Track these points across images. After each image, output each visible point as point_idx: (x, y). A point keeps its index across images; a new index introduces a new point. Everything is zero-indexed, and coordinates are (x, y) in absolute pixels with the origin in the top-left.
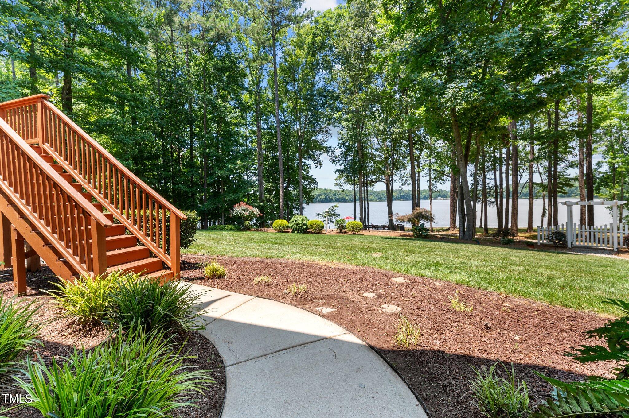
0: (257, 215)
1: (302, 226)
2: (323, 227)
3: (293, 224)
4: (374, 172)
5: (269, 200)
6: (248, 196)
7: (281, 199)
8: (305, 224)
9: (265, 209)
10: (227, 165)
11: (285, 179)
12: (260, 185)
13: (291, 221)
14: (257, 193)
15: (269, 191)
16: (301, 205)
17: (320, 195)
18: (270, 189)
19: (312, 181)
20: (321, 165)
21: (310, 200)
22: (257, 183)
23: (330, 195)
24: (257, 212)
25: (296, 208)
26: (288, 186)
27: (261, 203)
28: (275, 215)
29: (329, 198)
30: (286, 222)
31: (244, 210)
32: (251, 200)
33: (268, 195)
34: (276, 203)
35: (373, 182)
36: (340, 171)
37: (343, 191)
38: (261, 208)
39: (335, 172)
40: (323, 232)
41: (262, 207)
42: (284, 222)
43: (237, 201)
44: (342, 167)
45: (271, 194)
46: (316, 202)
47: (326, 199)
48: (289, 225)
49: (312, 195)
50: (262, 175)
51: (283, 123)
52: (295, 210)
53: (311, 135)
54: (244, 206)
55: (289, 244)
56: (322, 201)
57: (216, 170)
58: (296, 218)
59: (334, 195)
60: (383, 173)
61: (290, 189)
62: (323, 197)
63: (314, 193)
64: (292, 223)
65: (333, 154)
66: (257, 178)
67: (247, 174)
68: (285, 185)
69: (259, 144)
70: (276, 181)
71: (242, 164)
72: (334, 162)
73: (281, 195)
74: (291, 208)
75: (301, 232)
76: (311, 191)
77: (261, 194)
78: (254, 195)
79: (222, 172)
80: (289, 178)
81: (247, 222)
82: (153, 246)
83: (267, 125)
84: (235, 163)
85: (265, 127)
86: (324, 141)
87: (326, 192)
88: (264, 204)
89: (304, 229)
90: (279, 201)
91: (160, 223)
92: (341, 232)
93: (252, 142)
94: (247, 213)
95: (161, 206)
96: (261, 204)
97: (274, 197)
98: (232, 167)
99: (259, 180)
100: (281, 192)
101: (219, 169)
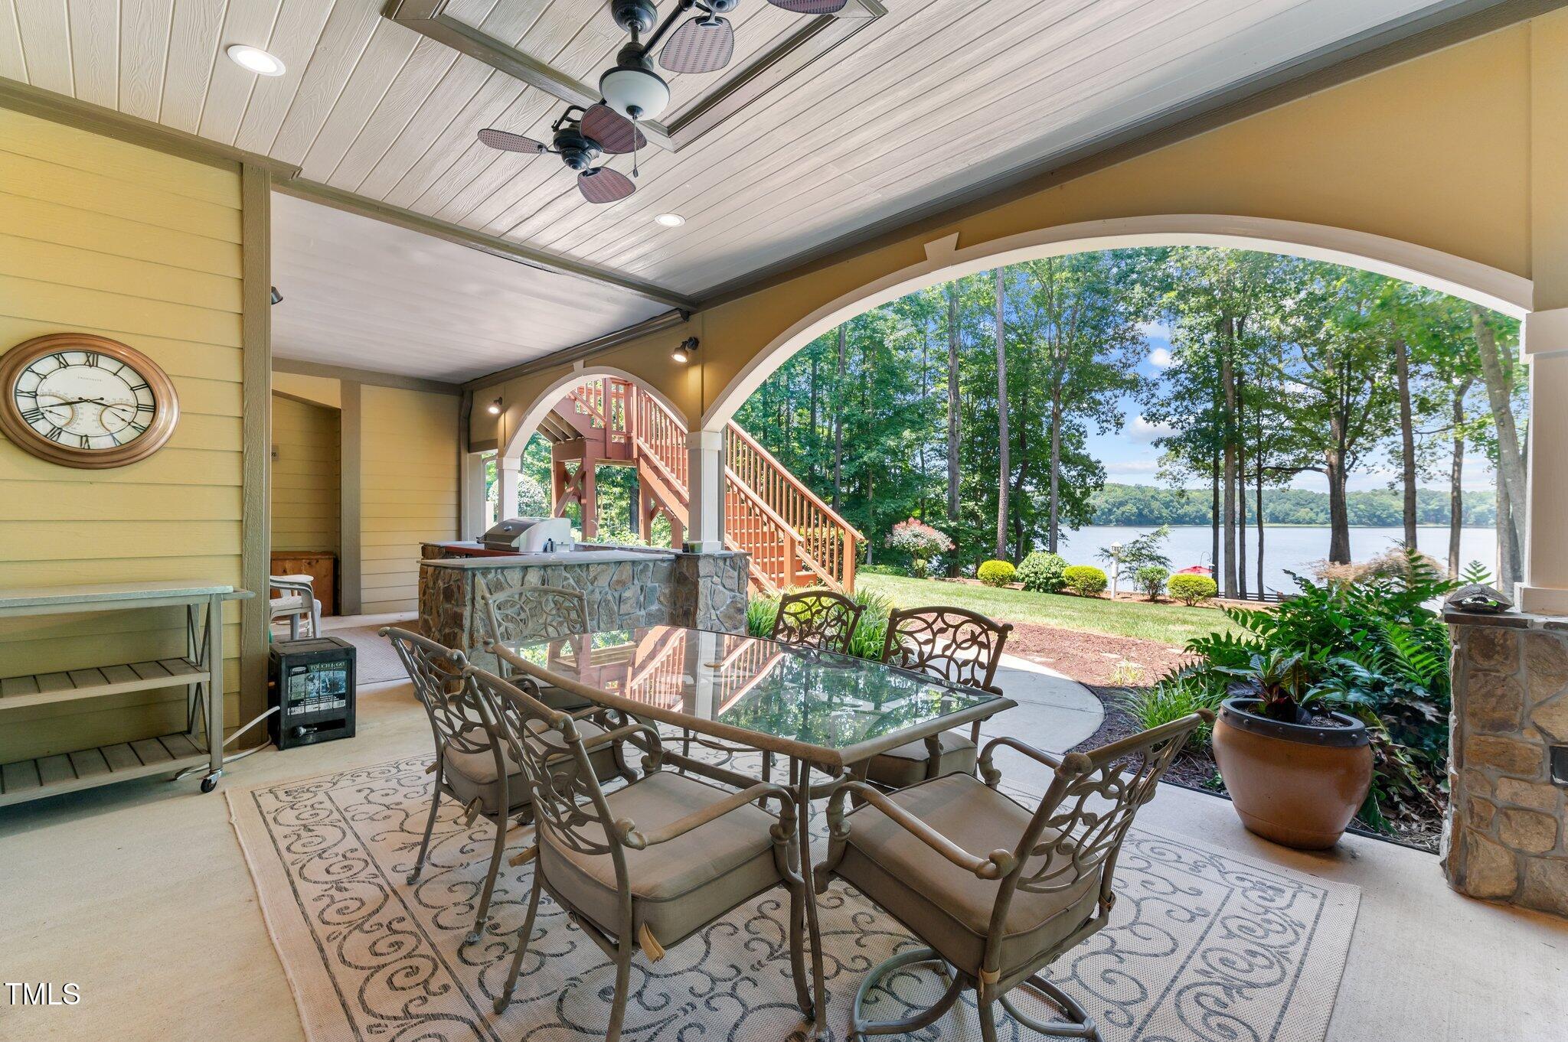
0: (943, 548)
1: (1048, 579)
2: (1104, 584)
3: (1026, 571)
4: (1283, 443)
5: (972, 515)
6: (922, 504)
7: (1001, 513)
8: (1056, 575)
9: (963, 537)
10: (883, 440)
11: (1012, 466)
12: (953, 481)
13: (1022, 565)
14: (945, 498)
15: (972, 493)
16: (1053, 528)
17: (1122, 504)
18: (975, 489)
19: (1091, 467)
20: (1119, 425)
21: (1082, 516)
22: (946, 474)
23: (1155, 505)
24: (944, 543)
25: (1041, 536)
26: (1020, 482)
27: (953, 520)
28: (985, 551)
29: (1151, 512)
30: (1011, 566)
31: (916, 536)
32: (930, 513)
33: (971, 504)
34: (990, 522)
35: (1284, 472)
36: (1171, 443)
37: (1182, 493)
38: (953, 534)
39: (1157, 445)
40: (1103, 595)
41: (956, 530)
42: (1005, 567)
43: (902, 516)
44: (1177, 433)
45: (976, 499)
46: (1107, 523)
47: (1140, 514)
48: (1016, 573)
49: (1087, 505)
50: (957, 456)
51: (1014, 330)
52: (1037, 542)
53: (1088, 354)
54: (916, 527)
55: (1006, 602)
56: (1127, 522)
57: (861, 450)
58: (1038, 558)
59: (1167, 505)
60: (1318, 443)
61: (1028, 488)
62: (1130, 508)
63: (1096, 500)
64: (1023, 569)
65: (1153, 395)
66: (944, 463)
67: (922, 453)
68: (1013, 480)
69: (954, 383)
70: (990, 471)
71: (914, 436)
72: (1152, 417)
73: (1001, 505)
74: (1028, 536)
75: (1046, 591)
76: (1086, 493)
77: (952, 500)
78: (938, 502)
79: (873, 454)
80: (1025, 463)
81: (921, 562)
82: (822, 573)
83: (975, 336)
84: (900, 437)
85: (969, 343)
86: (1126, 366)
87: (1140, 496)
88: (960, 525)
89: (1053, 585)
90: (996, 516)
91: (824, 545)
92: (1153, 599)
93: (936, 379)
94: (922, 543)
95: (834, 523)
96: (953, 524)
97: (984, 508)
98: (892, 443)
99: (951, 469)
100: (1001, 498)
101: (867, 449)
